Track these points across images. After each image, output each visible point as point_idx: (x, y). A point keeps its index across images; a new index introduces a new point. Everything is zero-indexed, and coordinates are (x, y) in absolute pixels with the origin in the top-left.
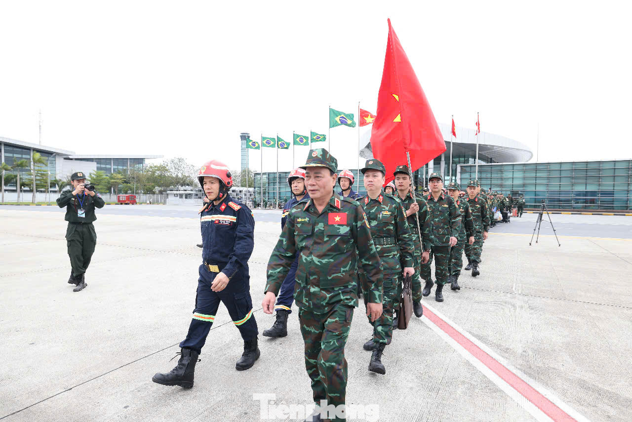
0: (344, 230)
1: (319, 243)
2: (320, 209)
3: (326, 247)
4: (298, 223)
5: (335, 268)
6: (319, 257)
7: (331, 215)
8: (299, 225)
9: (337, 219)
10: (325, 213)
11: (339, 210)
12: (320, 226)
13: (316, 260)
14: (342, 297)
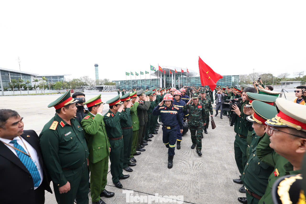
0: (201, 109)
1: (196, 112)
2: (196, 105)
3: (198, 113)
4: (191, 107)
5: (199, 117)
6: (197, 115)
7: (198, 106)
8: (191, 108)
9: (200, 107)
10: (197, 106)
11: (200, 105)
12: (196, 108)
13: (196, 115)
14: (201, 123)
